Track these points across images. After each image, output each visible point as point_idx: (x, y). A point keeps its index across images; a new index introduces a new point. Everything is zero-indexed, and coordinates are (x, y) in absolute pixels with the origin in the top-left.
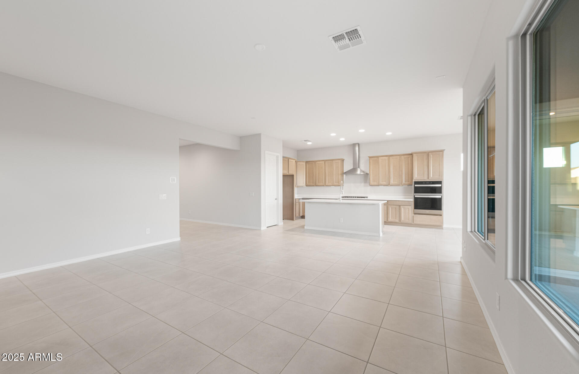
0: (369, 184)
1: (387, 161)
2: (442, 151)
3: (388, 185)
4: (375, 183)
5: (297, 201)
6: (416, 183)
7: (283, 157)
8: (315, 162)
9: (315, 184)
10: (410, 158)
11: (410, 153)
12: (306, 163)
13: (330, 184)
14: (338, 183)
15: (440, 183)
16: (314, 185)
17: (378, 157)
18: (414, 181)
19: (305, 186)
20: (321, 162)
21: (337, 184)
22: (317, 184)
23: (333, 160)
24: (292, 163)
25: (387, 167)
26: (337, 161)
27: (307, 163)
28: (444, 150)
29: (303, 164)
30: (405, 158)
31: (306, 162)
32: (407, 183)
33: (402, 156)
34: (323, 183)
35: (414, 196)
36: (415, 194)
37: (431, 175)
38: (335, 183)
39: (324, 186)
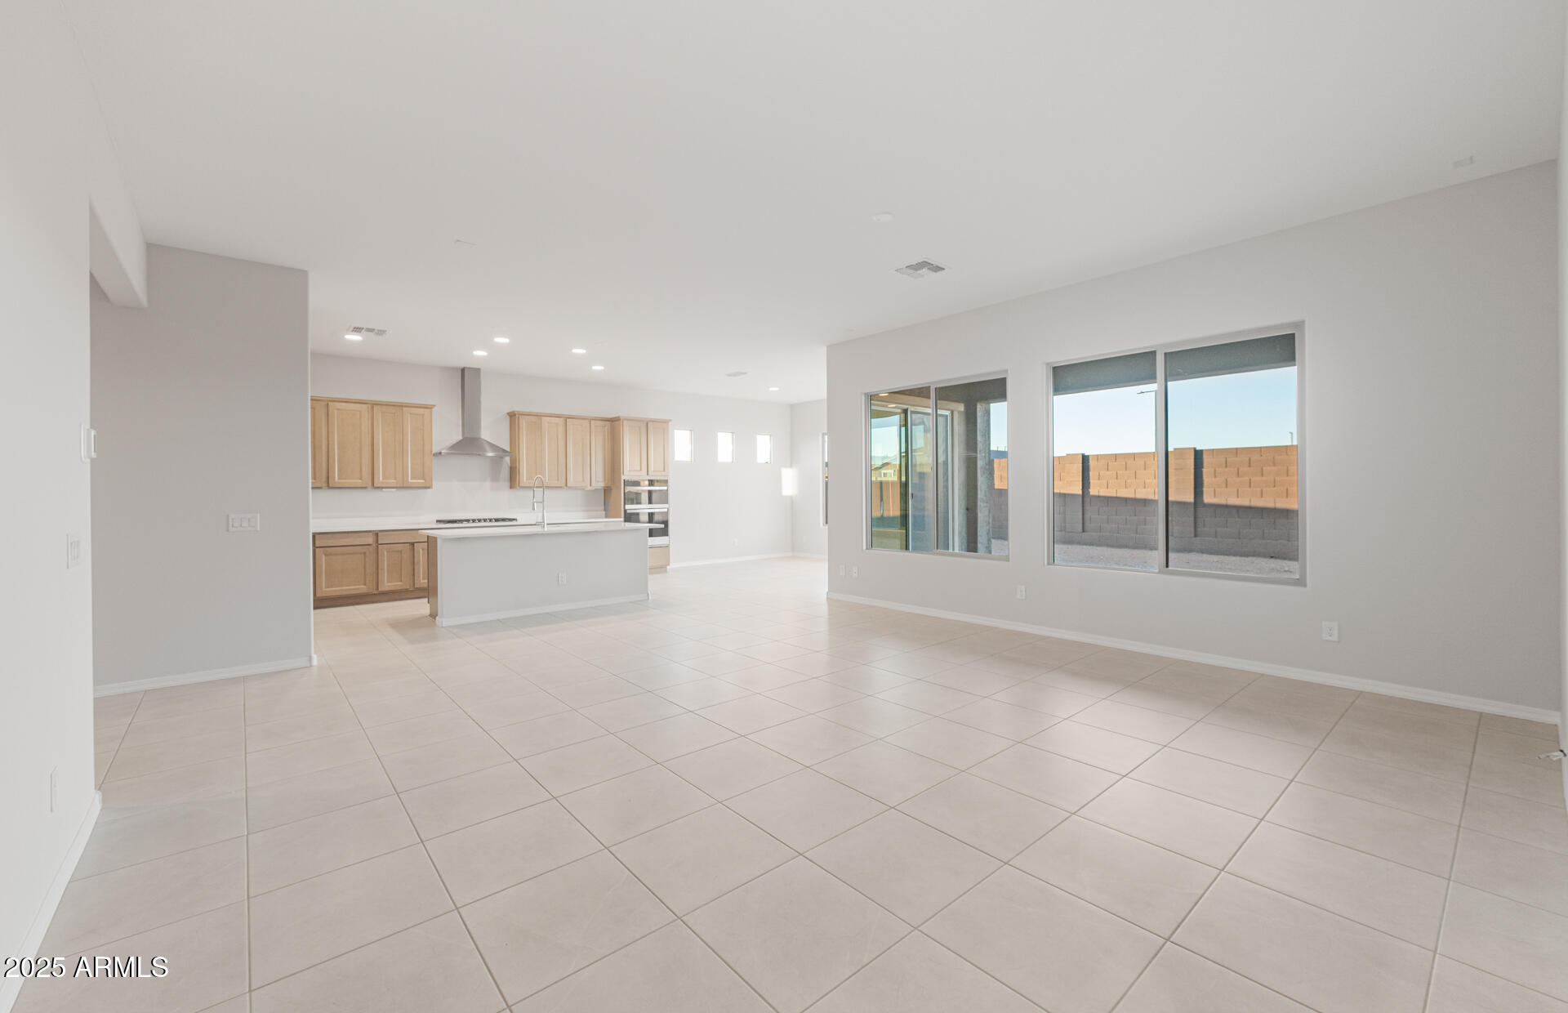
0: (507, 484)
1: (560, 428)
2: (667, 422)
3: (565, 486)
4: (533, 482)
6: (626, 483)
11: (611, 416)
13: (392, 482)
14: (423, 479)
15: (664, 482)
17: (539, 416)
18: (622, 478)
19: (312, 488)
20: (352, 406)
21: (420, 482)
23: (401, 406)
25: (561, 444)
26: (416, 410)
27: (314, 403)
28: (670, 420)
30: (596, 426)
31: (316, 401)
32: (601, 485)
33: (593, 422)
34: (361, 479)
35: (625, 511)
36: (627, 507)
37: (652, 468)
38: (410, 480)
39: (365, 488)
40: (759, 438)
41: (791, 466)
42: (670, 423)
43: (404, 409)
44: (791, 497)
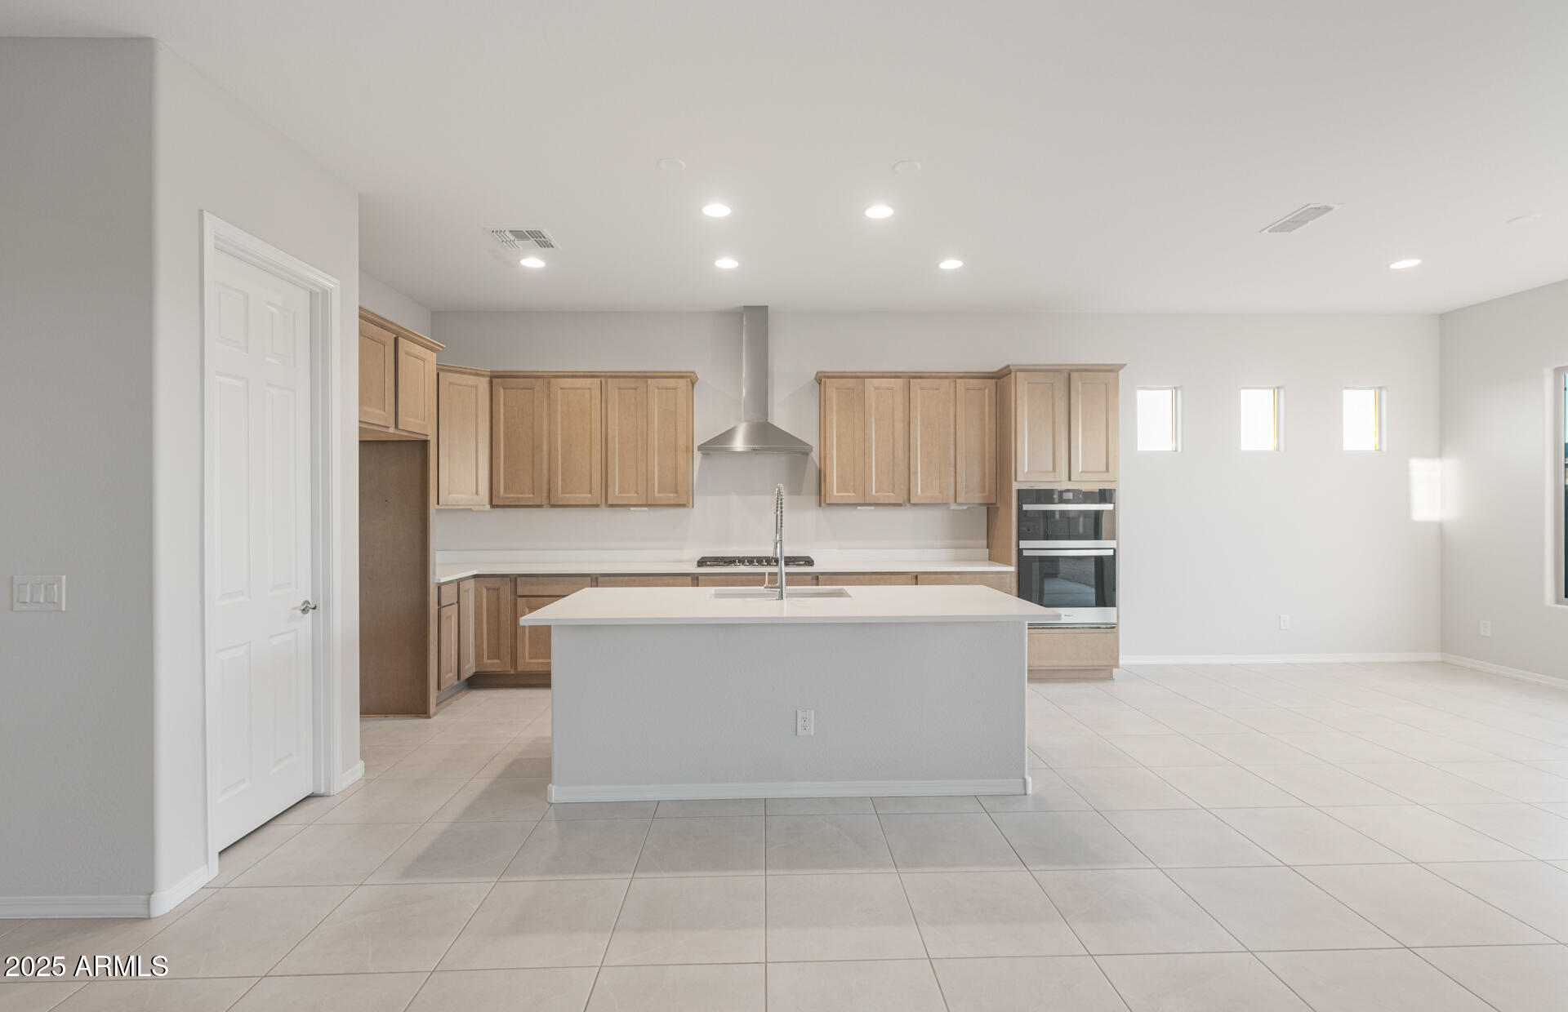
0: (814, 499)
1: (899, 399)
2: (1114, 369)
3: (907, 501)
4: (851, 496)
5: (449, 595)
6: (1025, 496)
7: (365, 316)
8: (547, 378)
9: (549, 497)
10: (987, 391)
11: (995, 368)
12: (491, 383)
13: (632, 497)
14: (677, 492)
15: (1105, 496)
16: (545, 501)
17: (861, 377)
18: (1015, 486)
19: (488, 507)
20: (580, 382)
21: (670, 497)
22: (560, 496)
23: (645, 376)
24: (420, 364)
25: (900, 426)
26: (672, 383)
27: (495, 381)
28: (1122, 366)
29: (476, 387)
30: (967, 389)
31: (494, 377)
32: (977, 497)
33: (958, 381)
34: (591, 493)
35: (1020, 551)
36: (1024, 544)
37: (1078, 466)
38: (656, 494)
39: (597, 506)
40: (1349, 396)
41: (1440, 454)
42: (1121, 373)
43: (649, 381)
44: (1440, 526)
